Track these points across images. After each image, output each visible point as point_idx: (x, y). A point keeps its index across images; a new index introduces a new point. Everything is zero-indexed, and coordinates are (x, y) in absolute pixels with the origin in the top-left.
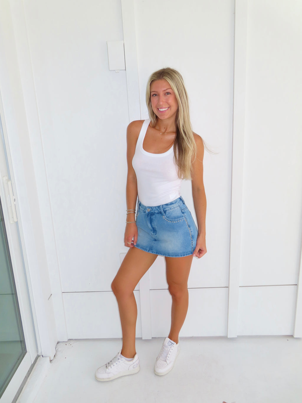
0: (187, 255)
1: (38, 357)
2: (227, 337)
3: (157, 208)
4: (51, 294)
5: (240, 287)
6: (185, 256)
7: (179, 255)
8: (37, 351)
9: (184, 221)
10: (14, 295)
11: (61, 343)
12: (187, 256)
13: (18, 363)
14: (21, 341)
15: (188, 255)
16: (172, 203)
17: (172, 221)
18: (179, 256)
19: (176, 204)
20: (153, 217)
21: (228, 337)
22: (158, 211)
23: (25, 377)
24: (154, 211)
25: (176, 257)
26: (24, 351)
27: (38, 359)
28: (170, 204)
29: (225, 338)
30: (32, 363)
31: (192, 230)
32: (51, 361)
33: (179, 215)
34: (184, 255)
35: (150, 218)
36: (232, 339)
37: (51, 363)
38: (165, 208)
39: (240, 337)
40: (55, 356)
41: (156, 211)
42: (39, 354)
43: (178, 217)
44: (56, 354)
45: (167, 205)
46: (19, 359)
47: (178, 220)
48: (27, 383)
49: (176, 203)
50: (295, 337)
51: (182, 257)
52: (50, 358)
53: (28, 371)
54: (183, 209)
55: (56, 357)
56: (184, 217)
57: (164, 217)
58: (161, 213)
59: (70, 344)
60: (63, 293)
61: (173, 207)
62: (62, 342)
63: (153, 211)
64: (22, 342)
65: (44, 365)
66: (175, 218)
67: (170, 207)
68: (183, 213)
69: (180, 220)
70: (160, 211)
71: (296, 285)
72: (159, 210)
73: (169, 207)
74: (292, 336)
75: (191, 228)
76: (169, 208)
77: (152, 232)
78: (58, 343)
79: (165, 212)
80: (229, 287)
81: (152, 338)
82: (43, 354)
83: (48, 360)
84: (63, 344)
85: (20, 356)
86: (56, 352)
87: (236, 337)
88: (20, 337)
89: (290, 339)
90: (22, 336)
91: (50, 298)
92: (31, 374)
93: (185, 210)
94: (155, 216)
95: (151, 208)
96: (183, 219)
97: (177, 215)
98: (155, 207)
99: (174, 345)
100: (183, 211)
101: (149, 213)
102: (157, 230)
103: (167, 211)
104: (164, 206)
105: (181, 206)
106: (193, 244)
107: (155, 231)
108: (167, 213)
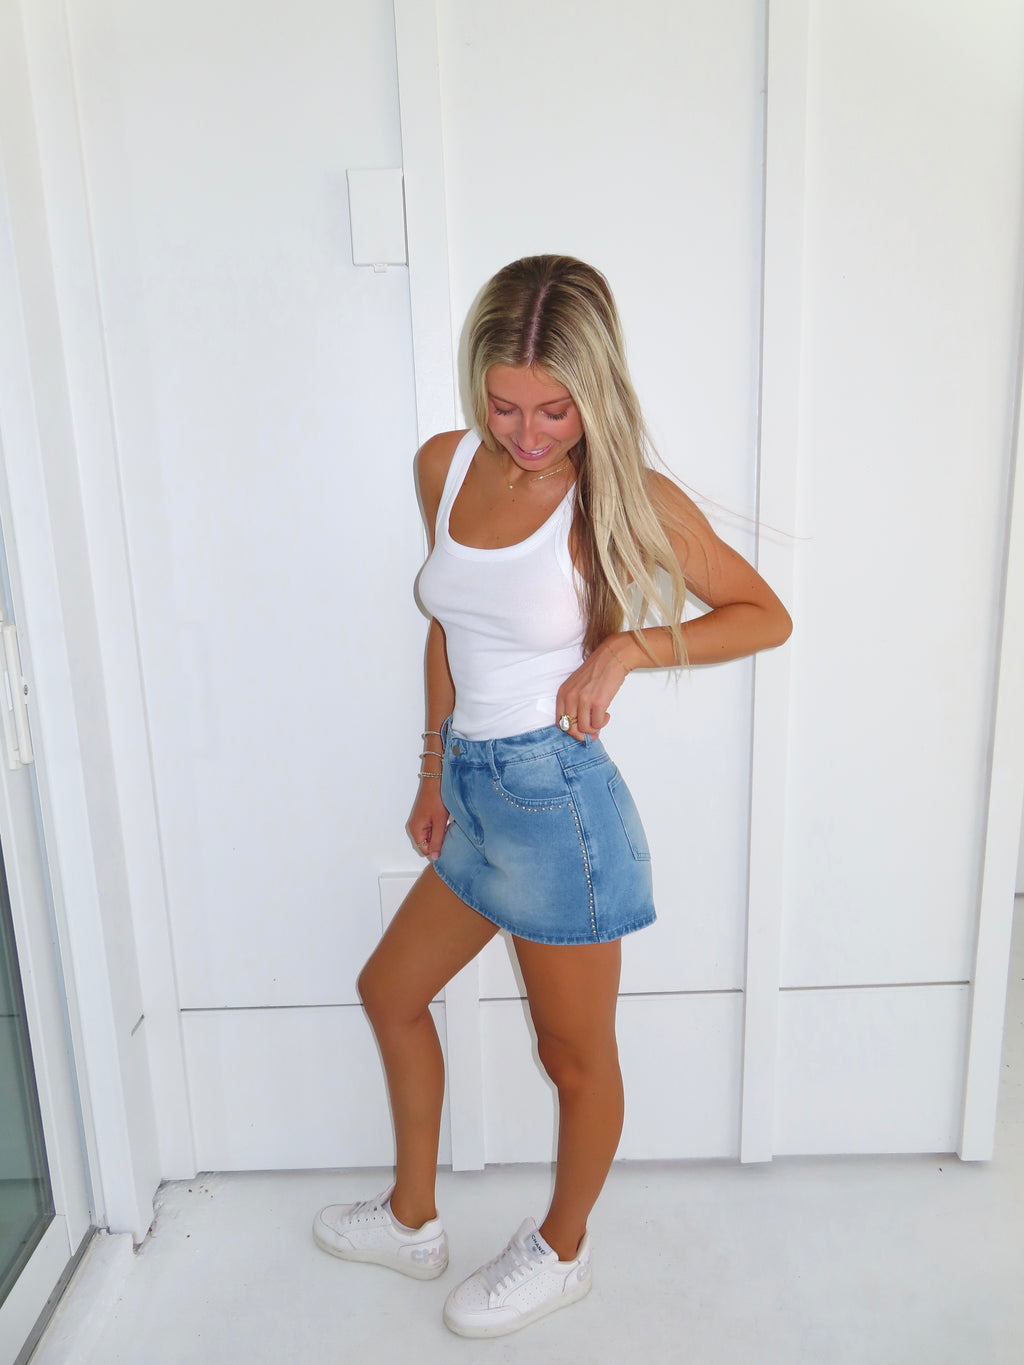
1: (92, 1232)
2: (739, 1159)
3: (479, 748)
4: (143, 1017)
5: (781, 989)
7: (544, 934)
8: (91, 1213)
9: (566, 813)
10: (16, 1019)
11: (174, 1186)
12: (571, 944)
13: (22, 1255)
14: (36, 1181)
17: (522, 805)
18: (541, 936)
19: (544, 742)
20: (467, 778)
21: (742, 1162)
22: (480, 760)
23: (49, 1302)
24: (471, 757)
26: (45, 1213)
27: (94, 1241)
28: (519, 739)
29: (731, 1165)
30: (73, 1254)
31: (595, 851)
32: (137, 1247)
33: (550, 786)
34: (561, 940)
35: (460, 779)
36: (756, 1168)
37: (139, 1254)
38: (501, 754)
39: (781, 1162)
40: (150, 1230)
41: (476, 760)
42: (98, 1222)
43: (545, 793)
44: (155, 1222)
45: (509, 741)
46: (24, 1242)
47: (543, 806)
48: (52, 1323)
49: (544, 739)
50: (964, 1157)
51: (554, 943)
52: (134, 1236)
53: (59, 1282)
54: (570, 764)
55: (154, 1234)
56: (567, 798)
57: (498, 786)
58: (485, 767)
59: (203, 1190)
60: (184, 1013)
61: (528, 755)
62: (176, 1182)
63: (466, 757)
64: (40, 1182)
65: (115, 1263)
66: (534, 795)
67: (520, 753)
68: (569, 781)
69: (550, 804)
70: (486, 761)
71: (968, 982)
72: (483, 755)
73: (515, 752)
74: (953, 1157)
75: (593, 842)
76: (514, 756)
77: (472, 832)
78: (163, 1185)
79: (501, 766)
80: (745, 988)
81: (486, 1165)
82: (111, 1223)
83: (128, 1242)
84: (179, 1189)
85: (30, 1232)
86: (156, 1217)
87: (769, 1159)
88: (33, 1163)
89: (948, 1167)
90: (40, 1161)
91: (138, 1030)
92: (67, 1294)
93: (582, 773)
94: (474, 776)
95: (465, 746)
96: (564, 805)
97: (544, 785)
98: (474, 742)
99: (543, 1258)
100: (571, 774)
101: (456, 760)
102: (483, 826)
103: (508, 767)
104: (500, 746)
105: (563, 754)
106: (594, 906)
107: (478, 829)
108: (507, 773)
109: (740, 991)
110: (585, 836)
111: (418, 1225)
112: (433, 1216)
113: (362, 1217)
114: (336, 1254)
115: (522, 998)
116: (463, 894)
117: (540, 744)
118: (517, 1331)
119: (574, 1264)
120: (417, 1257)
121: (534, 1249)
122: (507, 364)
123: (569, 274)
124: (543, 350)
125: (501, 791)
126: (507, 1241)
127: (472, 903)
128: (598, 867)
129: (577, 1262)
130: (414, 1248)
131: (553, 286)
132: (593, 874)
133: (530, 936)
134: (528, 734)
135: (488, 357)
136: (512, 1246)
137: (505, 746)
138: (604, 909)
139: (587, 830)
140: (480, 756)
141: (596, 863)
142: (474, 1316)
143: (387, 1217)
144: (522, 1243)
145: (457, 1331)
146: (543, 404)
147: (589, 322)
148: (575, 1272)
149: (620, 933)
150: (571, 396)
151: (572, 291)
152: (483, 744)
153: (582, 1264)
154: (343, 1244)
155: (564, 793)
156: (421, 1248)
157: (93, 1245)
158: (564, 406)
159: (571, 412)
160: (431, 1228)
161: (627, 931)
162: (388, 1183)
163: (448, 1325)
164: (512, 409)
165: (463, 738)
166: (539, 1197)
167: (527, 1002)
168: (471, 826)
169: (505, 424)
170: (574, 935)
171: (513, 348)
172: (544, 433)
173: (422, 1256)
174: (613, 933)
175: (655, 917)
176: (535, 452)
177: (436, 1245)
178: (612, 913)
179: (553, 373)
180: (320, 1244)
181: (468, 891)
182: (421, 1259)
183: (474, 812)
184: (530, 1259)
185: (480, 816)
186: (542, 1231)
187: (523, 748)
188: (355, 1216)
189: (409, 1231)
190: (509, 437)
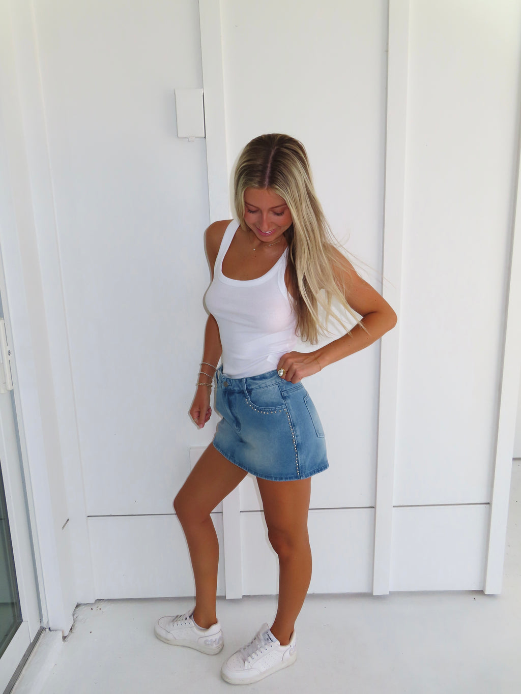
0: (286, 478)
1: (42, 630)
2: (372, 593)
3: (238, 382)
4: (68, 520)
5: (394, 507)
6: (284, 480)
7: (273, 476)
8: (41, 620)
9: (283, 414)
10: (3, 520)
11: (84, 606)
12: (287, 480)
13: (5, 641)
14: (13, 604)
15: (289, 480)
16: (263, 377)
17: (260, 411)
18: (271, 477)
19: (271, 379)
20: (232, 398)
21: (374, 594)
22: (238, 389)
23: (19, 666)
24: (233, 388)
25: (266, 479)
26: (17, 621)
27: (42, 634)
28: (259, 377)
29: (368, 596)
30: (32, 642)
31: (298, 433)
32: (64, 638)
33: (275, 401)
34: (281, 479)
35: (228, 398)
36: (380, 598)
37: (65, 641)
38: (250, 385)
39: (393, 595)
40: (71, 629)
41: (236, 389)
42: (44, 625)
43: (273, 405)
44: (73, 625)
45: (254, 378)
46: (7, 635)
47: (272, 411)
48: (21, 677)
50: (487, 593)
51: (278, 481)
52: (63, 632)
53: (24, 656)
54: (285, 389)
55: (73, 631)
56: (284, 406)
57: (248, 401)
58: (242, 392)
59: (99, 608)
60: (89, 518)
61: (264, 385)
62: (85, 604)
63: (231, 387)
64: (15, 605)
65: (52, 646)
66: (267, 405)
67: (259, 384)
68: (284, 398)
69: (275, 410)
70: (241, 389)
71: (489, 503)
72: (240, 386)
73: (257, 384)
74: (481, 592)
75: (297, 428)
76: (257, 386)
77: (234, 425)
78: (77, 606)
79: (250, 391)
80: (376, 506)
81: (243, 596)
82: (51, 626)
83: (60, 635)
84: (86, 608)
85: (9, 631)
86: (74, 622)
87: (388, 593)
88: (11, 595)
89: (478, 597)
90: (15, 594)
91: (66, 527)
92: (28, 662)
93: (291, 394)
94: (235, 396)
95: (230, 381)
96: (282, 410)
97: (272, 400)
98: (235, 380)
99: (272, 644)
100: (286, 395)
101: (226, 389)
102: (240, 421)
103: (254, 391)
104: (249, 381)
105: (281, 385)
106: (298, 461)
107: (238, 423)
108: (253, 394)
109: (373, 507)
110: (293, 425)
111: (208, 627)
112: (216, 622)
113: (179, 623)
114: (166, 641)
115: (261, 511)
116: (230, 458)
117: (269, 380)
118: (259, 681)
119: (288, 647)
120: (207, 643)
121: (268, 639)
122: (255, 188)
123: (286, 143)
124: (273, 181)
125: (250, 404)
126: (254, 635)
127: (235, 462)
128: (300, 441)
129: (289, 646)
130: (205, 639)
131: (278, 149)
132: (298, 445)
133: (265, 477)
134: (263, 375)
135: (245, 184)
136: (256, 638)
137: (252, 381)
138: (303, 462)
139: (294, 422)
140: (238, 386)
141: (299, 440)
142: (236, 673)
143: (192, 622)
144: (261, 637)
145: (228, 680)
146: (273, 208)
147: (296, 167)
148: (288, 651)
149: (311, 474)
150: (286, 204)
151: (287, 151)
152: (240, 380)
153: (292, 647)
154: (169, 637)
155: (282, 404)
156: (209, 638)
157: (41, 637)
158: (283, 209)
159: (286, 212)
160: (214, 628)
161: (315, 473)
162: (192, 606)
163: (223, 678)
164: (257, 210)
165: (230, 378)
166: (270, 612)
167: (263, 513)
168: (234, 422)
169: (253, 218)
170: (288, 477)
171: (257, 179)
172: (272, 223)
173: (210, 643)
174: (308, 474)
175: (328, 466)
176: (268, 232)
177: (217, 637)
178: (307, 464)
179: (278, 192)
180: (158, 636)
181: (232, 456)
182: (208, 644)
183: (236, 415)
184: (266, 644)
185: (239, 417)
186: (272, 630)
187: (261, 382)
188: (176, 622)
189: (204, 630)
190: (254, 225)
